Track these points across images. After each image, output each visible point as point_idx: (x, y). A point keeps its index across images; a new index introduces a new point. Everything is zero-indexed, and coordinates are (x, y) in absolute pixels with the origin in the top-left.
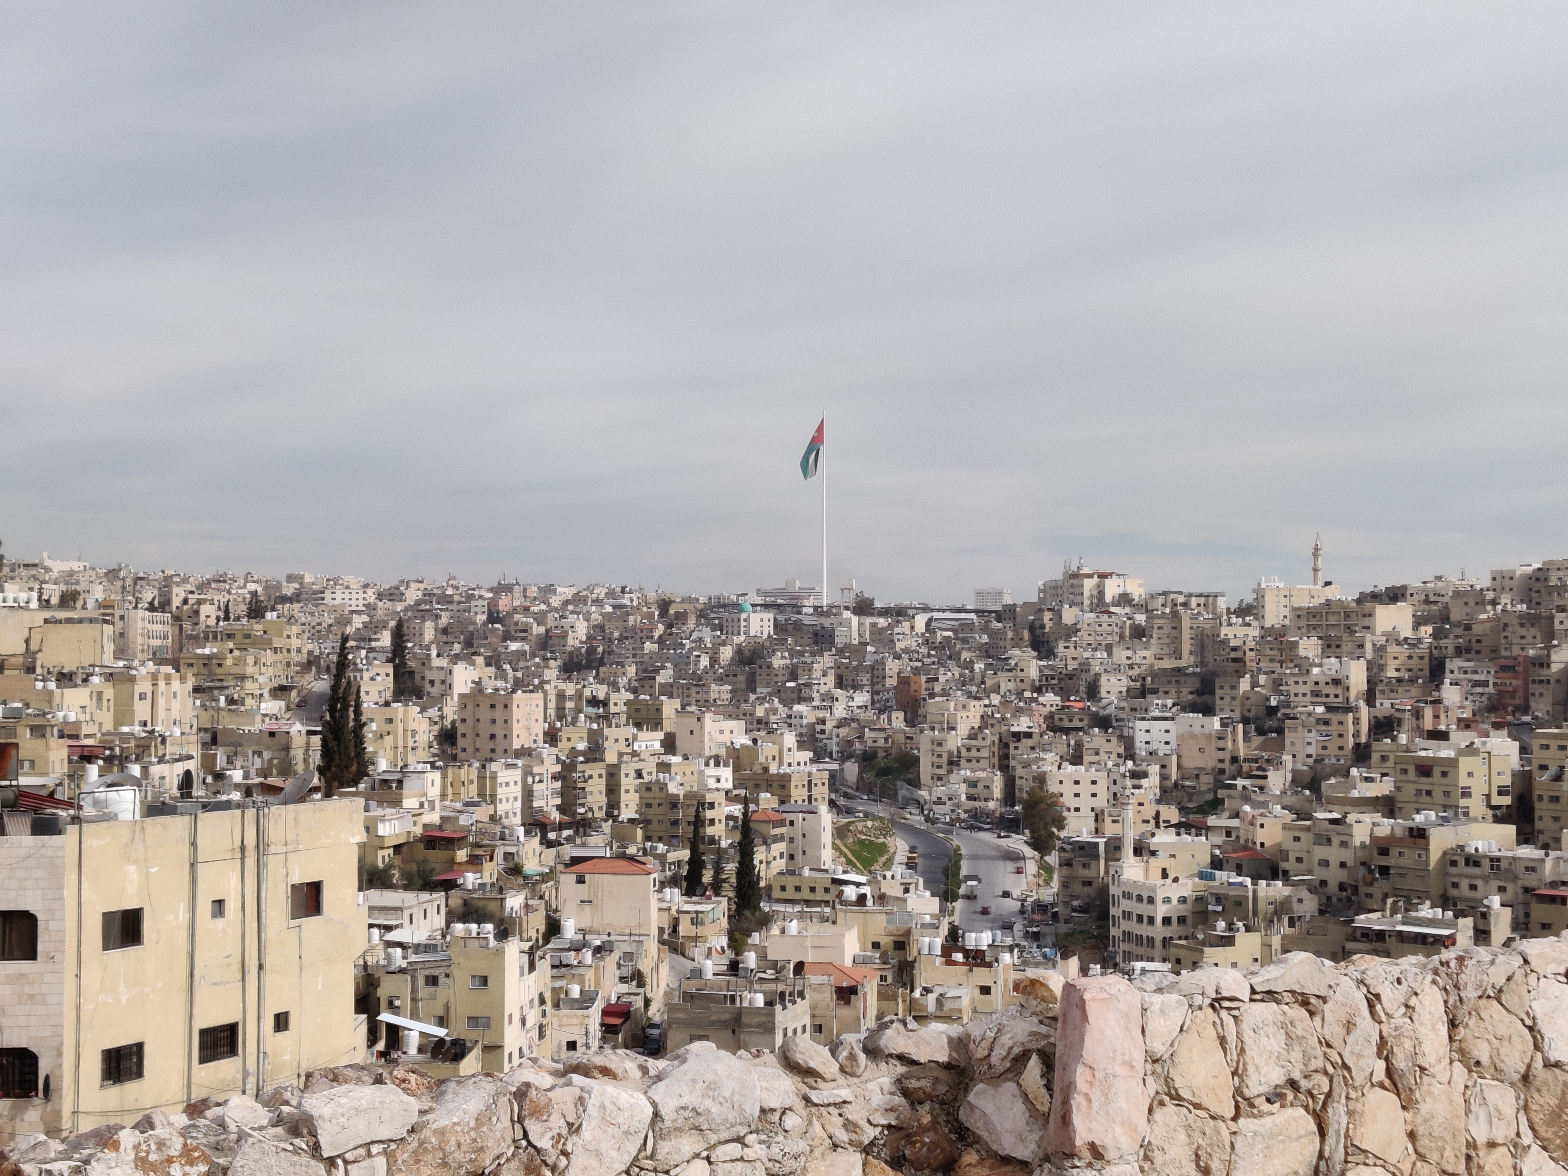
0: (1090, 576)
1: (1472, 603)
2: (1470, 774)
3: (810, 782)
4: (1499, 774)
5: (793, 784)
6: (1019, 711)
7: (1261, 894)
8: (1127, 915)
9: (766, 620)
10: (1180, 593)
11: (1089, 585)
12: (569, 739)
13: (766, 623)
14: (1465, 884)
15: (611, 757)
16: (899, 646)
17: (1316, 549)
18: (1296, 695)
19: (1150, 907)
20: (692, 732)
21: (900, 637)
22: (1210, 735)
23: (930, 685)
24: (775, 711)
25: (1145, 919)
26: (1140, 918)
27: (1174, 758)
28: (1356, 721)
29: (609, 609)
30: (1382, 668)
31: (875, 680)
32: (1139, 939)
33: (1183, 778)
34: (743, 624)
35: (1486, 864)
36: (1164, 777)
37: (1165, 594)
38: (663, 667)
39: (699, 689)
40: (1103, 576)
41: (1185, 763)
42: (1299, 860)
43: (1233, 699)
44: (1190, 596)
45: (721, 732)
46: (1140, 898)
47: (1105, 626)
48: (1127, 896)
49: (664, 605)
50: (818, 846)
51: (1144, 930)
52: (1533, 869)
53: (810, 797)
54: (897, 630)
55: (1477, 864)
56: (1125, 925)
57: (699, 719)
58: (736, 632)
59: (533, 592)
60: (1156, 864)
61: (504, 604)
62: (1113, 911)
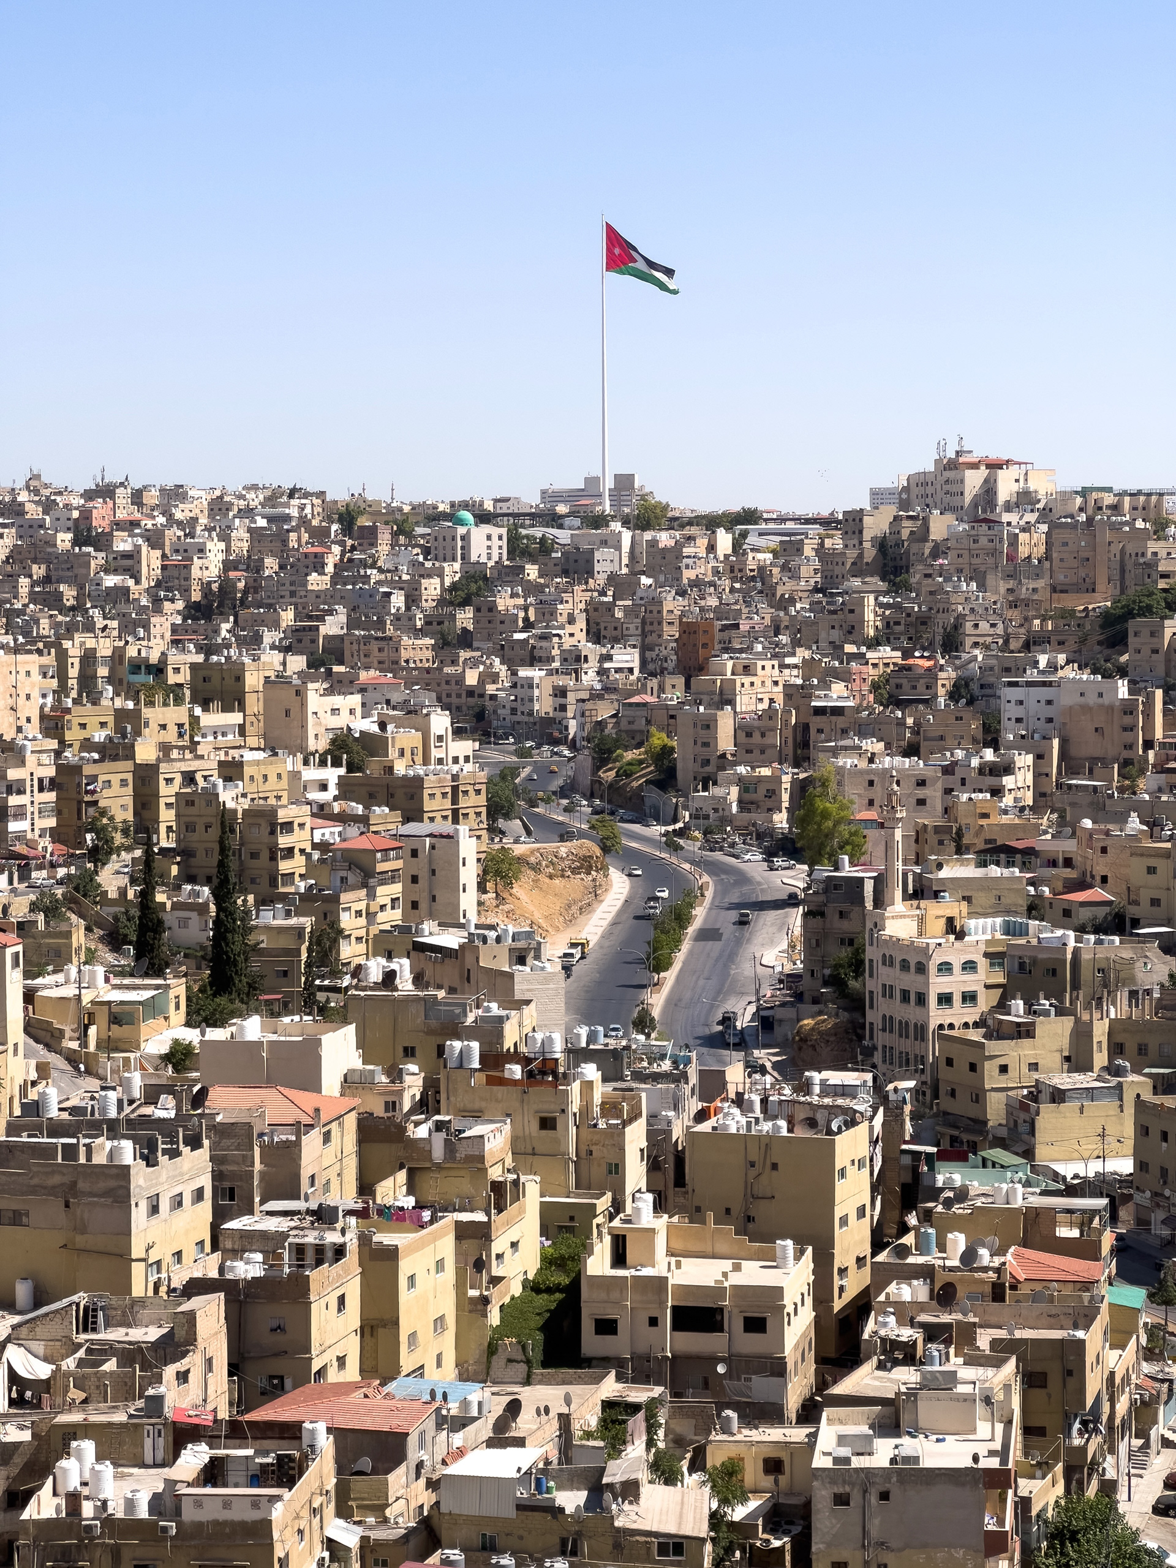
0: (975, 466)
3: (455, 789)
5: (426, 792)
6: (829, 676)
7: (1086, 956)
8: (888, 991)
9: (495, 538)
10: (1109, 490)
11: (973, 481)
13: (495, 543)
16: (688, 575)
19: (920, 978)
20: (287, 713)
21: (690, 561)
22: (1110, 709)
23: (725, 635)
24: (495, 678)
25: (913, 997)
26: (905, 996)
27: (1057, 743)
29: (262, 522)
31: (648, 628)
32: (904, 1026)
34: (459, 544)
37: (1084, 492)
38: (330, 612)
39: (383, 644)
40: (995, 466)
42: (1155, 902)
43: (1155, 651)
44: (1125, 493)
45: (335, 711)
46: (905, 966)
47: (983, 541)
48: (888, 961)
49: (347, 517)
50: (455, 887)
51: (910, 1014)
54: (687, 551)
56: (885, 1006)
58: (449, 556)
59: (152, 498)
60: (937, 911)
61: (101, 515)
62: (869, 985)
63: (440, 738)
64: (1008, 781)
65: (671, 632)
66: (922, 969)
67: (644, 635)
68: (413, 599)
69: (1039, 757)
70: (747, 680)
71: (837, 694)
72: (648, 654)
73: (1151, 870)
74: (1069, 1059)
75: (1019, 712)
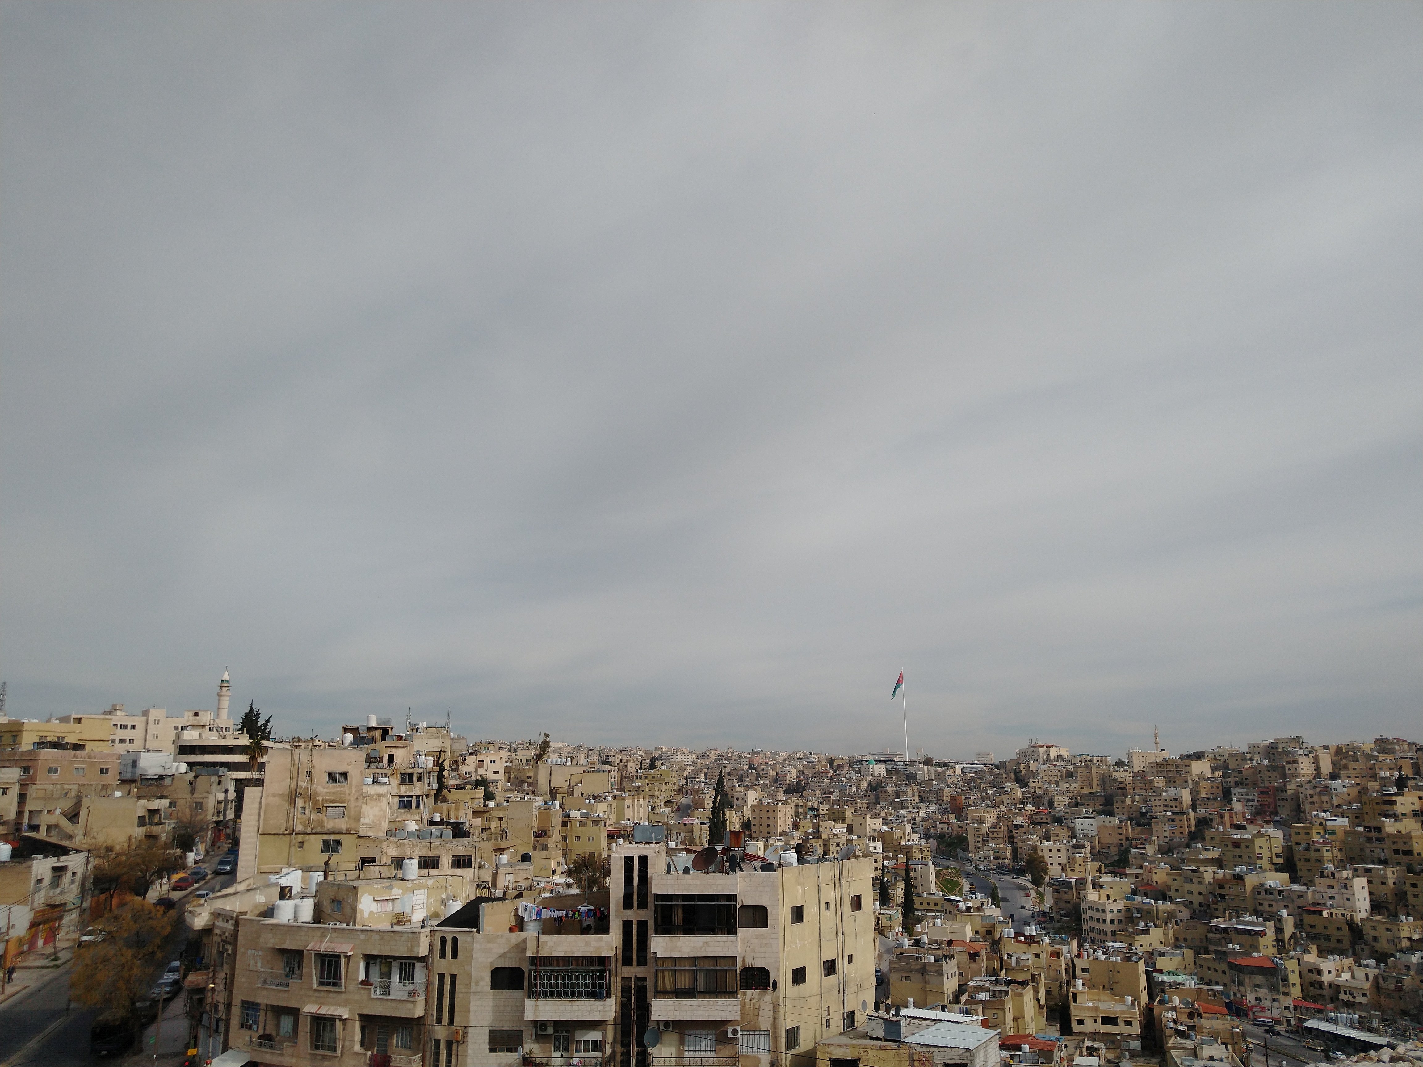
0: (1042, 747)
1: (1239, 760)
2: (1261, 847)
3: (921, 849)
4: (1275, 847)
5: (913, 850)
6: (1015, 814)
7: (1160, 908)
8: (1091, 918)
9: (882, 768)
10: (1088, 755)
11: (1042, 751)
12: (804, 827)
13: (882, 770)
14: (1266, 904)
15: (824, 836)
16: (949, 781)
17: (1156, 733)
18: (1156, 806)
19: (1103, 914)
20: (861, 824)
21: (949, 777)
22: (1113, 827)
23: (966, 801)
24: (890, 814)
25: (1101, 921)
26: (1098, 920)
27: (1097, 838)
28: (1189, 819)
29: (806, 763)
30: (1198, 792)
31: (939, 798)
32: (1099, 930)
33: (1102, 848)
34: (871, 770)
35: (1276, 894)
36: (1092, 848)
37: (1080, 755)
38: (834, 792)
39: (852, 802)
40: (1048, 747)
41: (1102, 841)
42: (1177, 891)
43: (1123, 808)
44: (1093, 756)
45: (875, 824)
46: (1097, 910)
47: (1053, 771)
48: (1091, 908)
49: (831, 761)
50: (929, 882)
51: (1101, 926)
52: (1302, 897)
53: (922, 857)
54: (947, 773)
55: (1271, 893)
56: (1091, 924)
57: (864, 818)
58: (867, 774)
59: (769, 754)
60: (1104, 892)
61: (756, 761)
62: (1083, 916)
63: (908, 833)
65: (947, 799)
66: (1104, 911)
67: (938, 800)
68: (858, 788)
69: (1091, 842)
70: (989, 816)
71: (1019, 821)
72: (941, 807)
73: (1175, 880)
74: (1161, 942)
75: (1082, 827)
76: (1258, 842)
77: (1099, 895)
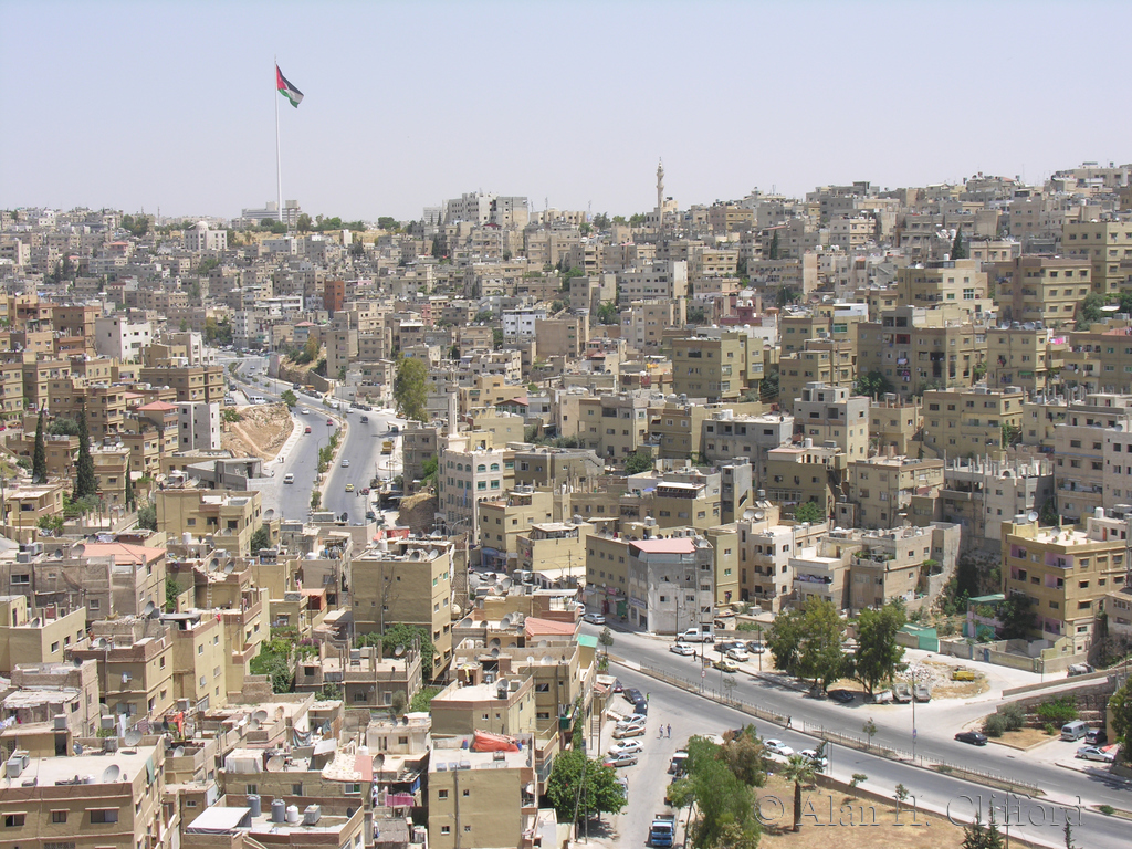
3: (206, 375)
4: (754, 353)
5: (190, 377)
6: (410, 309)
7: (557, 459)
8: (451, 481)
13: (220, 239)
14: (719, 445)
16: (328, 255)
17: (660, 171)
19: (469, 474)
21: (330, 248)
23: (350, 289)
25: (464, 484)
26: (461, 484)
27: (534, 344)
30: (700, 267)
31: (307, 285)
32: (460, 501)
35: (735, 430)
43: (584, 295)
46: (460, 467)
47: (490, 236)
48: (451, 465)
50: (208, 430)
51: (464, 493)
52: (770, 433)
53: (206, 388)
55: (728, 431)
56: (450, 490)
57: (115, 323)
60: (477, 437)
62: (441, 478)
63: (196, 347)
64: (508, 366)
65: (320, 287)
66: (469, 468)
67: (305, 289)
68: (174, 272)
69: (524, 353)
71: (414, 320)
72: (307, 299)
73: (591, 412)
74: (549, 515)
75: (513, 328)
76: (726, 346)
77: (468, 442)
